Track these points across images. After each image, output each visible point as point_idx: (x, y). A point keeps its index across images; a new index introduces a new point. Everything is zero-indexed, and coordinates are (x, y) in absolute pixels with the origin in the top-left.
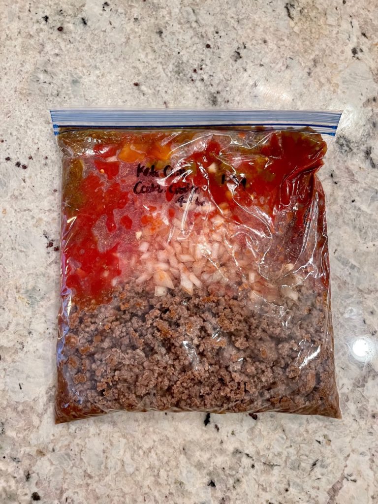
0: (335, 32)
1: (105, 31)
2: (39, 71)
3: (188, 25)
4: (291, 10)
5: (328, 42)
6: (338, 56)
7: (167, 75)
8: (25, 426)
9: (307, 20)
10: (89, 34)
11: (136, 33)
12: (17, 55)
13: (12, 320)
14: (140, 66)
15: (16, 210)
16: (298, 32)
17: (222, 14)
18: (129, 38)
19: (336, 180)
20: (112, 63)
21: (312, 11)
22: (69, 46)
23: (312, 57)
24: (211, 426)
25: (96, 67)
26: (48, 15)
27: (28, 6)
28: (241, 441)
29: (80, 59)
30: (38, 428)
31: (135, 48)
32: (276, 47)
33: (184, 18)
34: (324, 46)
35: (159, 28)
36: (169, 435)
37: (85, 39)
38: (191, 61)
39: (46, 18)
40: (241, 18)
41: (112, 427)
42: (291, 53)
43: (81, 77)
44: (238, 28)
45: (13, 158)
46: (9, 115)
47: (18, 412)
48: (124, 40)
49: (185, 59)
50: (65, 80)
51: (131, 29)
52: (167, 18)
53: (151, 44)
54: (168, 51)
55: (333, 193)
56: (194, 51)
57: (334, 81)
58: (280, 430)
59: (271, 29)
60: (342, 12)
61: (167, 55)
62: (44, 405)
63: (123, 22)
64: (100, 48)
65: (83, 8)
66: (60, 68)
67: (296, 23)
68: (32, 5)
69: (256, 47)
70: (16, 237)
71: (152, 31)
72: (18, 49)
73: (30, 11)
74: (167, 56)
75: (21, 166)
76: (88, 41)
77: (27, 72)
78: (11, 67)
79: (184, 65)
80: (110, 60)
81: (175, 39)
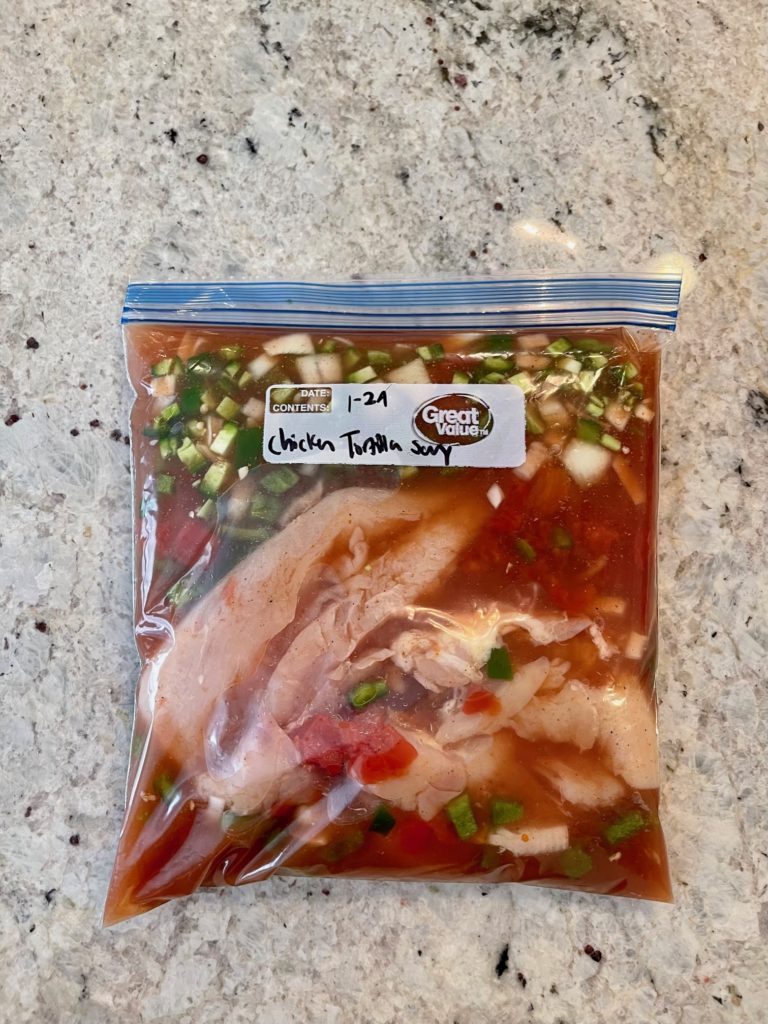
0: (743, 186)
1: (293, 169)
2: (160, 244)
3: (459, 164)
4: (660, 139)
5: (731, 205)
6: (749, 234)
7: (418, 262)
8: (131, 981)
9: (689, 161)
10: (261, 174)
11: (356, 174)
12: (112, 207)
13: (103, 760)
14: (365, 242)
15: (110, 530)
16: (672, 185)
17: (524, 143)
18: (342, 186)
19: (748, 479)
20: (308, 234)
21: (700, 142)
22: (220, 196)
23: (700, 235)
24: (510, 976)
25: (276, 241)
26: (176, 128)
27: (133, 106)
28: (569, 1005)
29: (243, 223)
30: (157, 986)
31: (353, 206)
32: (630, 214)
33: (450, 148)
34: (722, 214)
35: (402, 168)
36: (426, 996)
37: (254, 184)
38: (465, 236)
39: (173, 135)
40: (561, 152)
41: (310, 981)
42: (659, 227)
43: (245, 261)
44: (557, 172)
45: (105, 421)
46: (97, 334)
47: (115, 954)
48: (332, 188)
49: (453, 230)
50: (213, 266)
51: (347, 167)
52: (418, 149)
53: (386, 199)
54: (420, 213)
55: (743, 504)
56: (471, 216)
57: (743, 283)
58: (645, 980)
59: (620, 176)
60: (757, 146)
61: (417, 220)
62: (170, 939)
63: (330, 153)
64: (283, 203)
65: (248, 118)
66: (202, 240)
67: (669, 167)
68: (141, 105)
69: (592, 212)
70: (111, 587)
71: (388, 173)
72: (116, 196)
73: (137, 117)
74: (418, 223)
75: (122, 439)
76: (260, 188)
77: (134, 247)
78: (101, 234)
79: (451, 242)
80: (303, 227)
81: (434, 189)
